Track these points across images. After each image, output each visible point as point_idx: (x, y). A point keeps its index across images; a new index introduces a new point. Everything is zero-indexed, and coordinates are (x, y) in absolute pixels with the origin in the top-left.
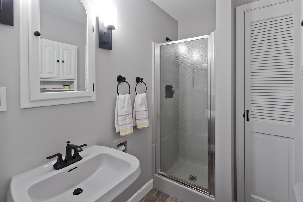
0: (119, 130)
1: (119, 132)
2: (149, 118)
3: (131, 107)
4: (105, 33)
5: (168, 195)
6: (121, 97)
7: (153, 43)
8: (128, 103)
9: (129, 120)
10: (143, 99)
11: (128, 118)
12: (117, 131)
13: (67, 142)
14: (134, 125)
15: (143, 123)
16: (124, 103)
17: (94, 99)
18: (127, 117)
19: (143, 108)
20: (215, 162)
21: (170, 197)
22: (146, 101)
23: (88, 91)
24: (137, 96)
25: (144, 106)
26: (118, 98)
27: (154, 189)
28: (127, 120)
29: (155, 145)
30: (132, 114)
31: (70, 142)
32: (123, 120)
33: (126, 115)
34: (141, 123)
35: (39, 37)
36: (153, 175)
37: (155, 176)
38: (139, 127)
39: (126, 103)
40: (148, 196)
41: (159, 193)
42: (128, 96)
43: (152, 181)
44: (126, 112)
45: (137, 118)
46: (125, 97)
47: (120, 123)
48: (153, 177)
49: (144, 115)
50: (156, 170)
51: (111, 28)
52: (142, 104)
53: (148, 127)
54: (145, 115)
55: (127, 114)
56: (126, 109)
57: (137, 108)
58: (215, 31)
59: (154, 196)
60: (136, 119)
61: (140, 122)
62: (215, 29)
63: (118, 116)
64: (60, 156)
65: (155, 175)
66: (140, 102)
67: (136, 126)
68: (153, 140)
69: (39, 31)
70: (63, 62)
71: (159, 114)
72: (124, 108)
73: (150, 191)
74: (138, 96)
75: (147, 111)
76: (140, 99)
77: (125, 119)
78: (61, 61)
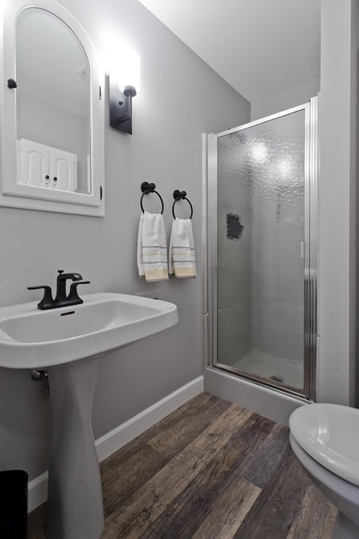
0: (144, 272)
1: (144, 276)
2: (197, 262)
3: (164, 236)
4: (121, 103)
5: (230, 403)
6: (147, 216)
7: (204, 135)
8: (160, 228)
9: (161, 256)
10: (185, 227)
11: (159, 253)
12: (140, 274)
13: (59, 271)
14: (170, 273)
15: (186, 269)
16: (153, 226)
17: (101, 212)
18: (157, 251)
19: (187, 243)
20: (318, 338)
21: (234, 406)
22: (192, 233)
23: (92, 195)
24: (175, 222)
25: (187, 240)
26: (142, 217)
27: (206, 393)
28: (158, 256)
29: (208, 317)
30: (166, 249)
31: (63, 271)
32: (150, 255)
33: (157, 247)
34: (183, 268)
35: (15, 89)
36: (204, 369)
37: (208, 370)
38: (178, 274)
39: (156, 227)
40: (194, 402)
41: (214, 399)
42: (159, 216)
43: (201, 378)
44: (155, 241)
45: (175, 260)
46: (155, 217)
47: (146, 259)
48: (204, 372)
49: (187, 255)
50: (209, 360)
51: (130, 92)
52: (183, 236)
53: (194, 277)
54: (189, 255)
55: (157, 245)
56: (155, 237)
57: (175, 241)
58: (319, 93)
59: (205, 402)
60: (173, 262)
61: (180, 267)
62: (319, 90)
63: (142, 247)
64: (48, 290)
65: (207, 368)
66: (180, 233)
67: (174, 274)
68: (204, 308)
69: (15, 80)
70: (55, 179)
71: (215, 264)
72: (152, 234)
73: (199, 395)
74: (178, 221)
75: (193, 251)
76: (181, 227)
77: (154, 254)
78: (52, 178)
